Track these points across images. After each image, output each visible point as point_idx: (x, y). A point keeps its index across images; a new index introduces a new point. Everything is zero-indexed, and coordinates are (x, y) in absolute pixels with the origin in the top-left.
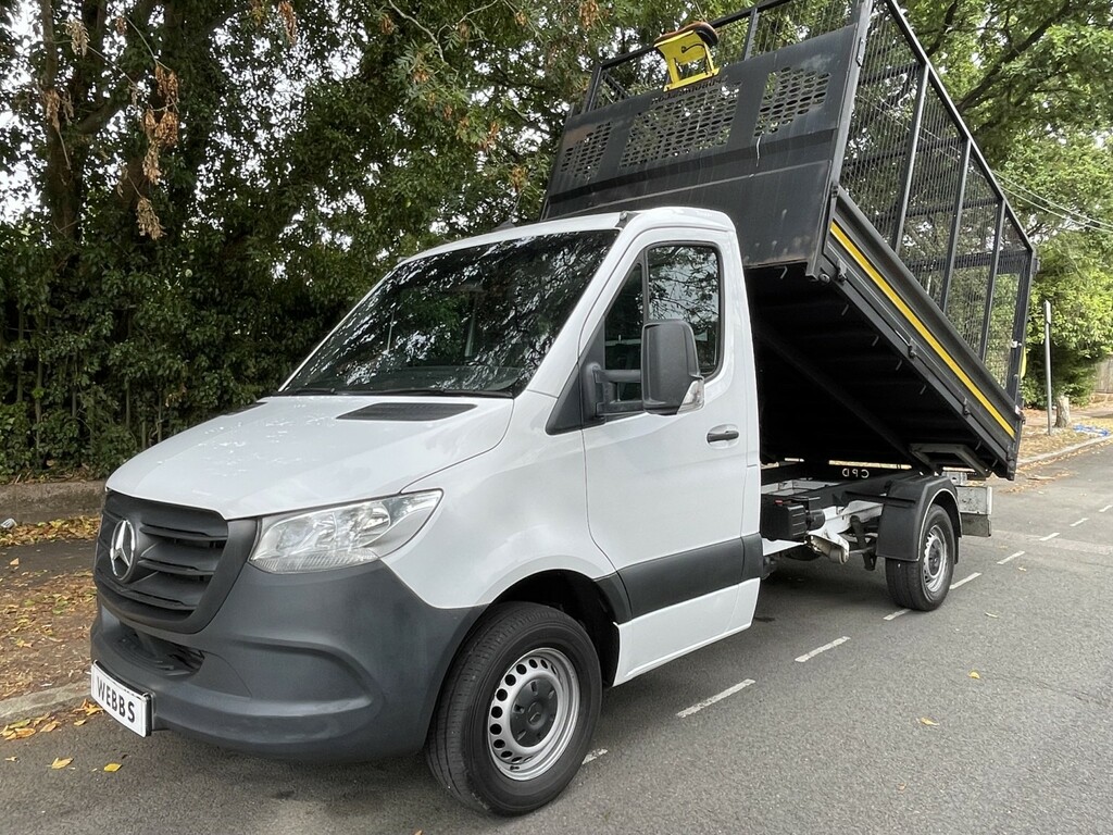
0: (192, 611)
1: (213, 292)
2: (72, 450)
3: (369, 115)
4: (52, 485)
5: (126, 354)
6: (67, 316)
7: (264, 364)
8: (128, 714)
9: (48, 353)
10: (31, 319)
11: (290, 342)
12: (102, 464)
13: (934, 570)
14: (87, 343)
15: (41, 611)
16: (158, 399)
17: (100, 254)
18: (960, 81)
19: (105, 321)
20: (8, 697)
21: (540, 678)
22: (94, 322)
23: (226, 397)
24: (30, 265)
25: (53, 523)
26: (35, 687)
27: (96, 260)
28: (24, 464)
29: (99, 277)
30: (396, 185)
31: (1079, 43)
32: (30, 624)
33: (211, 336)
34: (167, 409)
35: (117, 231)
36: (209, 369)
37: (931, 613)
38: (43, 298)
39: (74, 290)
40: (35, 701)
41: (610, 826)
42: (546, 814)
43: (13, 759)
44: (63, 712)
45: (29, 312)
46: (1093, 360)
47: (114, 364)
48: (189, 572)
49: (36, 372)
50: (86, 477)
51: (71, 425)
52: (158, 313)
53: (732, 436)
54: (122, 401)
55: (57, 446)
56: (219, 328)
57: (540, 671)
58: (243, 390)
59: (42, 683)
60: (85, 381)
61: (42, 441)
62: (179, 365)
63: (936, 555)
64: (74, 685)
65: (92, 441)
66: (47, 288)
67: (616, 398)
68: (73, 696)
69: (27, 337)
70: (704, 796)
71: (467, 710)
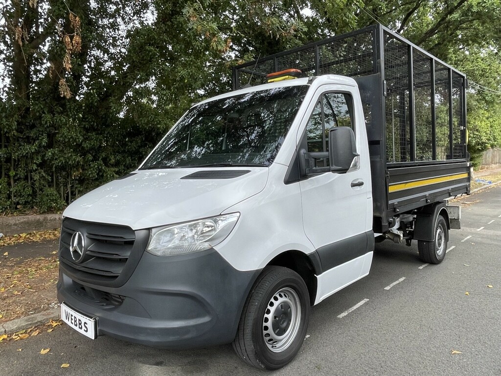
0: (118, 276)
1: (93, 124)
2: (29, 200)
3: (166, 39)
4: (20, 217)
5: (53, 154)
6: (25, 137)
7: (118, 158)
8: (84, 328)
9: (17, 154)
10: (8, 138)
11: (130, 147)
12: (43, 206)
13: (440, 245)
14: (35, 149)
15: (23, 277)
16: (69, 175)
17: (40, 107)
18: (423, 26)
19: (43, 138)
20: (14, 319)
21: (284, 302)
22: (38, 139)
23: (101, 174)
24: (8, 112)
25: (21, 235)
26: (26, 314)
27: (38, 109)
28: (7, 208)
29: (40, 117)
30: (180, 72)
31: (483, 5)
32: (19, 283)
33: (94, 145)
34: (73, 180)
35: (48, 96)
36: (92, 161)
37: (439, 265)
38: (14, 127)
39: (27, 124)
40: (27, 321)
41: (322, 373)
42: (289, 368)
43: (20, 350)
44: (40, 325)
45: (7, 135)
46: (482, 150)
47: (48, 159)
48: (115, 257)
49: (11, 164)
50: (36, 213)
51: (28, 188)
52: (69, 134)
53: (361, 184)
54: (52, 176)
55: (22, 199)
56: (97, 141)
57: (284, 299)
58: (109, 170)
59: (29, 312)
60: (35, 167)
61: (15, 196)
62: (79, 159)
63: (440, 238)
64: (45, 312)
65: (38, 196)
66: (16, 123)
67: (316, 166)
68: (45, 317)
69: (6, 146)
70: (363, 356)
71: (254, 320)
